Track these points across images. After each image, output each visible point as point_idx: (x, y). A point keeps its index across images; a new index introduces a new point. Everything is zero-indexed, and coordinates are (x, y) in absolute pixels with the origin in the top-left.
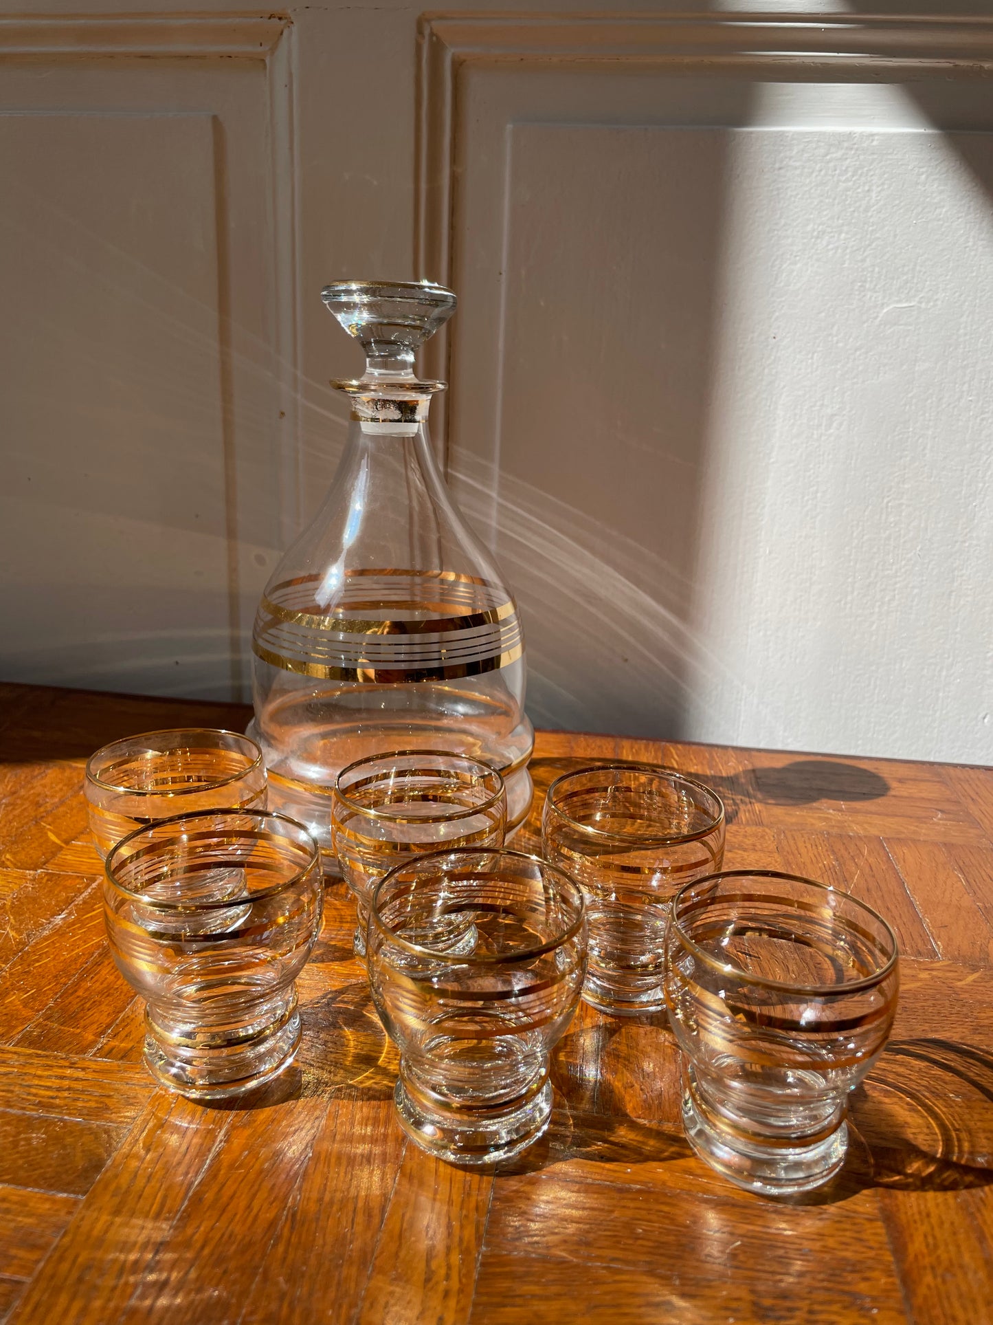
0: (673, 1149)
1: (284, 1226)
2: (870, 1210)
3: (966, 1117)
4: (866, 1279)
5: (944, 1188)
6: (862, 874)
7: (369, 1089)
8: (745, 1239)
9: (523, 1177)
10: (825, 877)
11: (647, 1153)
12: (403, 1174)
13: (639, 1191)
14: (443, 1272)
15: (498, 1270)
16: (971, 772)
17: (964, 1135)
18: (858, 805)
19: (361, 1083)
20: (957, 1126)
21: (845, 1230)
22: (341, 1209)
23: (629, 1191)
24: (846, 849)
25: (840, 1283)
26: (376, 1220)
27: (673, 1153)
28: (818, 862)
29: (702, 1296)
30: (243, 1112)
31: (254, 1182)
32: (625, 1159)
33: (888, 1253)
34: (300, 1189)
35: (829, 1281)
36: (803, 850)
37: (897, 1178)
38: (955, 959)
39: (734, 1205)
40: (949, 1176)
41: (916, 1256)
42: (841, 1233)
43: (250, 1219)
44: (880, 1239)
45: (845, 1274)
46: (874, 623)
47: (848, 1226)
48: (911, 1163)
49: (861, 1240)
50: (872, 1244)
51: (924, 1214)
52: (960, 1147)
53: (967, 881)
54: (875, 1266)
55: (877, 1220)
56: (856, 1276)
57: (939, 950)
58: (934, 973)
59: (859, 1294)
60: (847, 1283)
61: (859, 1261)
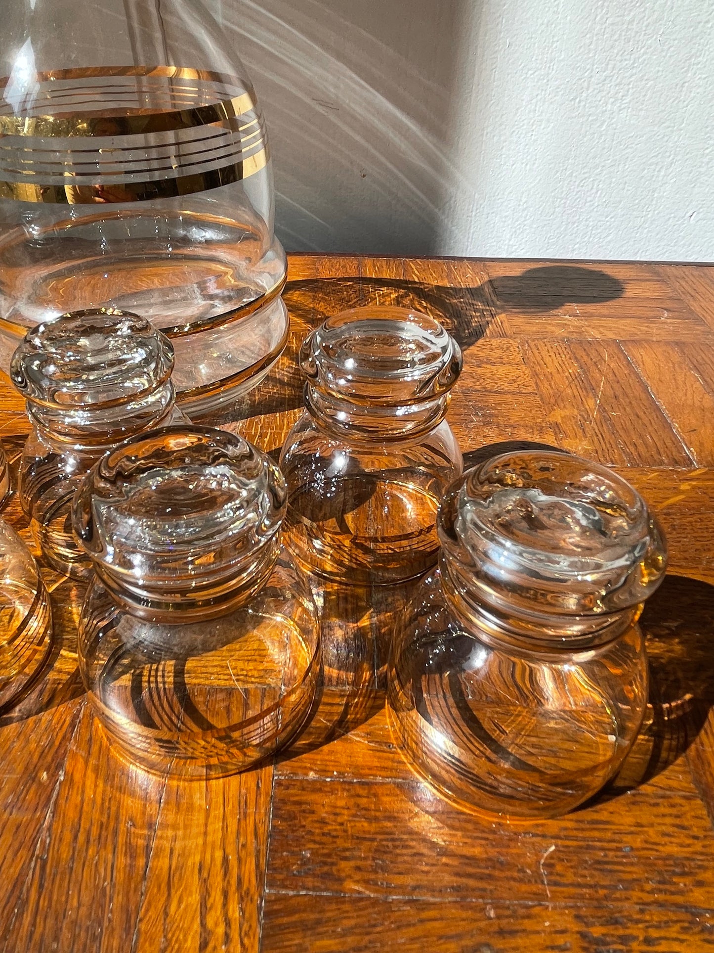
2: (684, 784)
4: (700, 884)
6: (607, 380)
8: (560, 842)
10: (573, 387)
14: (221, 930)
15: (285, 920)
16: (684, 269)
18: (591, 308)
21: (664, 816)
24: (588, 355)
25: (673, 893)
28: (564, 371)
29: (524, 931)
35: (660, 891)
36: (548, 360)
38: (710, 466)
42: (659, 820)
44: (703, 823)
45: (675, 880)
46: (604, 121)
49: (683, 827)
50: (695, 831)
53: (705, 381)
54: (705, 863)
55: (695, 797)
56: (688, 880)
57: (694, 457)
58: (694, 483)
59: (695, 907)
60: (681, 893)
61: (688, 859)
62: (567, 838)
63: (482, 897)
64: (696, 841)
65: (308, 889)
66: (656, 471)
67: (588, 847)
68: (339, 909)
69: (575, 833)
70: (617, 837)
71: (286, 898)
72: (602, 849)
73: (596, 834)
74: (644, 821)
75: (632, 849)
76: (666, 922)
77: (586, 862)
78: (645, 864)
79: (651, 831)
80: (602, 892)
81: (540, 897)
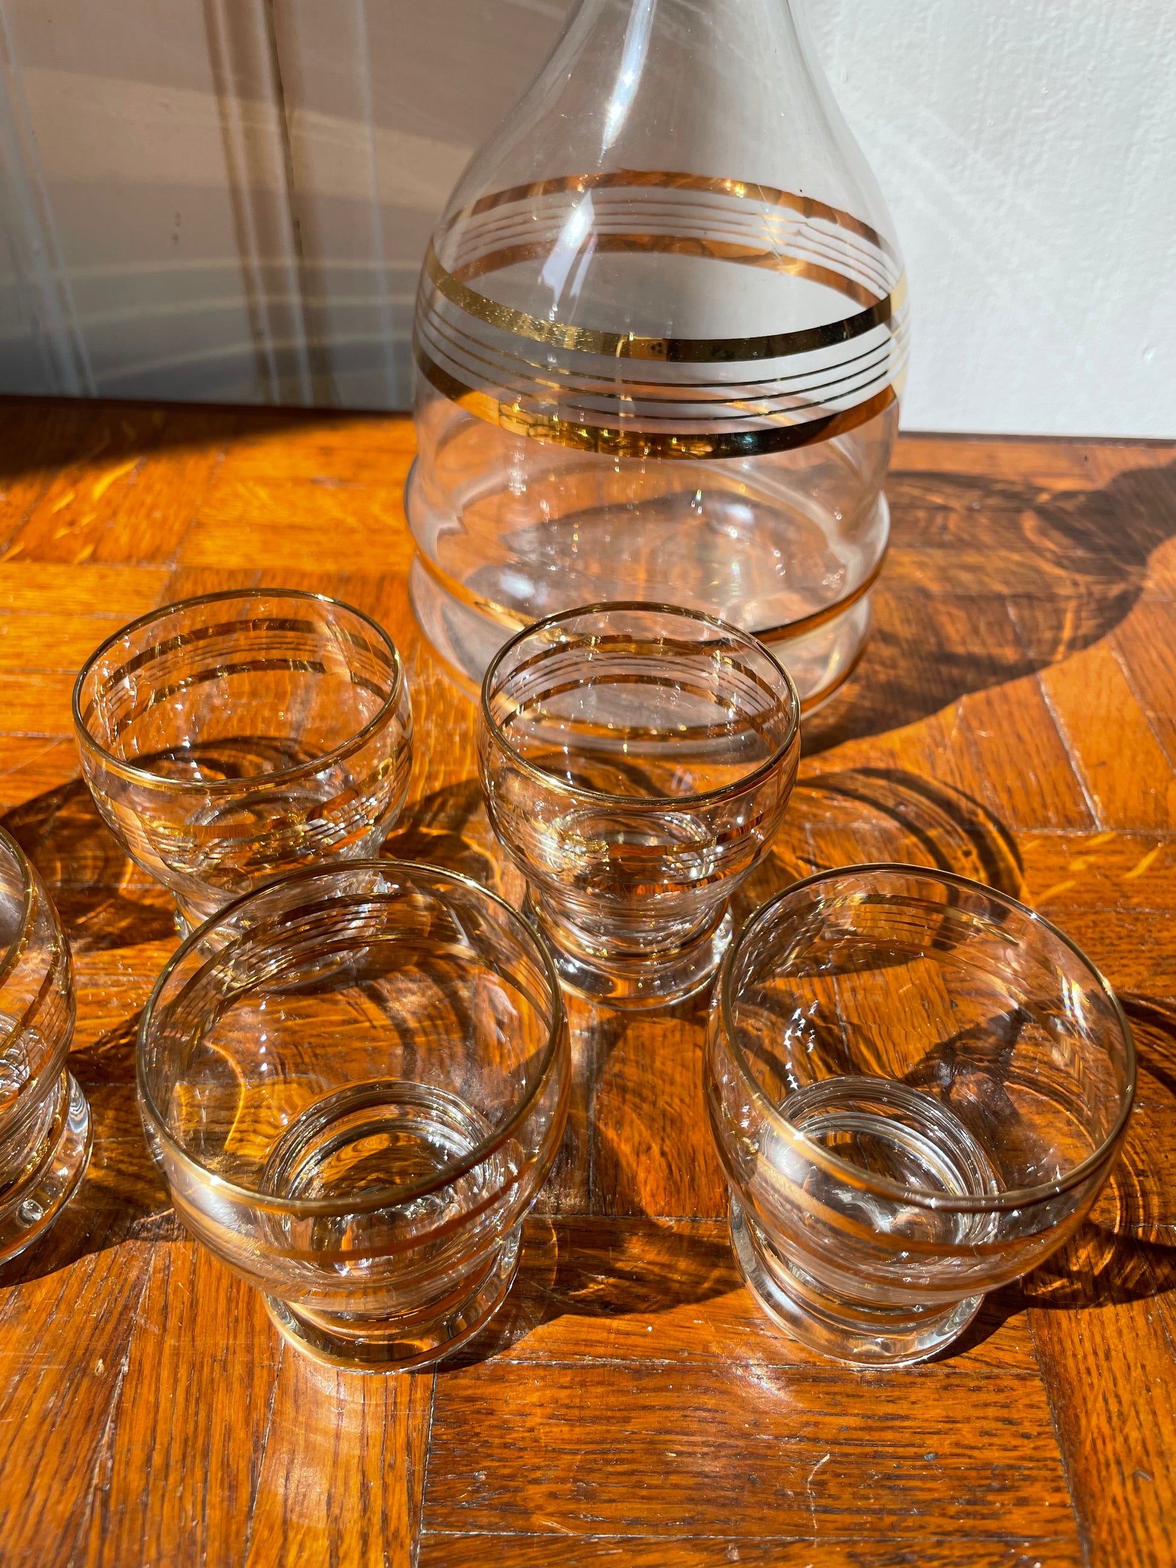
0: (714, 1274)
1: (90, 1527)
2: (1020, 1357)
3: (1152, 1145)
4: (1022, 1502)
5: (1128, 1296)
8: (837, 1449)
9: (481, 1368)
11: (677, 1288)
13: (669, 1371)
17: (1151, 1184)
20: (1141, 1166)
21: (986, 1405)
22: (183, 1480)
23: (651, 1372)
24: (953, 623)
25: (984, 1517)
26: (244, 1492)
27: (718, 1281)
31: (35, 1438)
32: (644, 1306)
33: (1053, 1443)
34: (110, 1446)
35: (968, 1515)
37: (1057, 1284)
38: (1120, 825)
39: (816, 1380)
40: (1133, 1269)
41: (1094, 1441)
42: (980, 1413)
43: (32, 1519)
44: (1039, 1414)
45: (990, 1498)
47: (992, 1397)
48: (1077, 1251)
49: (1010, 1422)
50: (1028, 1427)
51: (1101, 1355)
52: (1146, 1207)
53: (1132, 671)
54: (1034, 1473)
55: (1032, 1377)
56: (1007, 1497)
57: (1097, 812)
58: (1092, 859)
59: (1012, 1535)
60: (994, 1516)
61: (1011, 1467)
62: (848, 1442)
63: (723, 1532)
64: (1026, 1441)
65: (481, 1527)
66: (1035, 838)
67: (876, 1455)
68: (523, 1555)
69: (860, 1434)
70: (917, 1439)
71: (450, 1542)
72: (895, 1457)
73: (889, 1435)
74: (959, 1415)
75: (937, 1456)
76: (969, 1557)
77: (872, 1476)
78: (950, 1477)
79: (965, 1428)
80: (889, 1519)
81: (802, 1530)
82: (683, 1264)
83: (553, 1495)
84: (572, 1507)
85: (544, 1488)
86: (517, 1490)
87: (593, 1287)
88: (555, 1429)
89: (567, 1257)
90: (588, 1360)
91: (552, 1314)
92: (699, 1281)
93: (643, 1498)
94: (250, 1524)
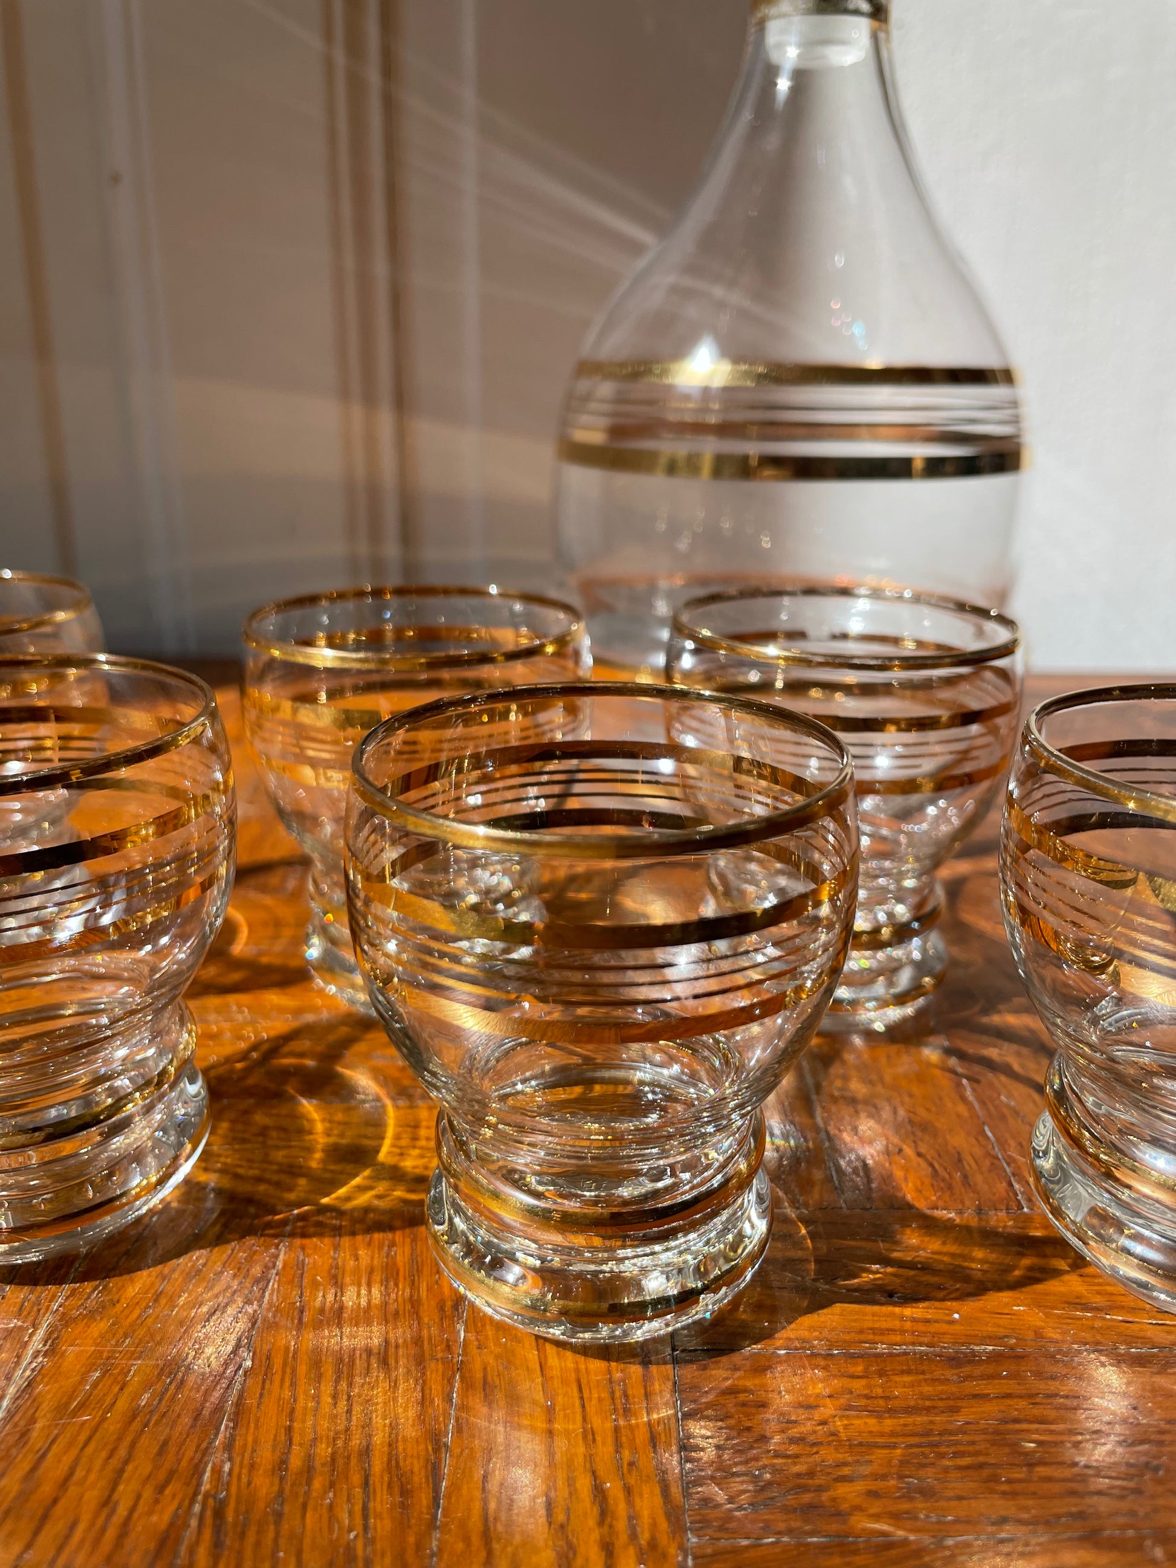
0: (1026, 1262)
1: (197, 1542)
7: (367, 1210)
9: (736, 1358)
11: (978, 1275)
12: (468, 1385)
13: (995, 1358)
19: (348, 1199)
22: (332, 1485)
23: (972, 1359)
26: (424, 1499)
27: (1030, 1269)
30: (88, 1286)
31: (120, 1439)
32: (942, 1294)
34: (229, 1446)
43: (111, 1533)
82: (979, 1253)
83: (873, 1494)
84: (905, 1506)
85: (860, 1486)
86: (820, 1489)
87: (866, 1278)
88: (857, 1422)
89: (824, 1248)
90: (882, 1348)
91: (818, 1303)
92: (1008, 1269)
93: (1004, 1493)
94: (437, 1534)
